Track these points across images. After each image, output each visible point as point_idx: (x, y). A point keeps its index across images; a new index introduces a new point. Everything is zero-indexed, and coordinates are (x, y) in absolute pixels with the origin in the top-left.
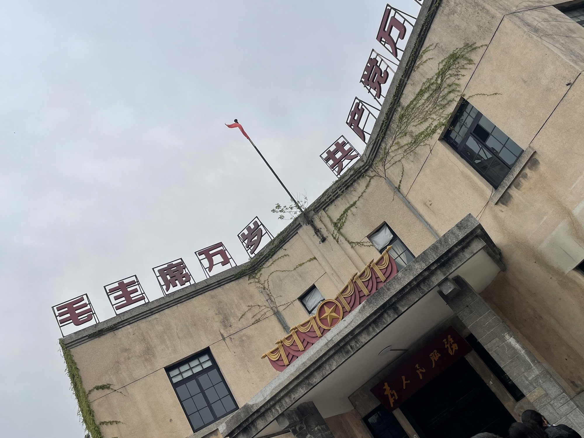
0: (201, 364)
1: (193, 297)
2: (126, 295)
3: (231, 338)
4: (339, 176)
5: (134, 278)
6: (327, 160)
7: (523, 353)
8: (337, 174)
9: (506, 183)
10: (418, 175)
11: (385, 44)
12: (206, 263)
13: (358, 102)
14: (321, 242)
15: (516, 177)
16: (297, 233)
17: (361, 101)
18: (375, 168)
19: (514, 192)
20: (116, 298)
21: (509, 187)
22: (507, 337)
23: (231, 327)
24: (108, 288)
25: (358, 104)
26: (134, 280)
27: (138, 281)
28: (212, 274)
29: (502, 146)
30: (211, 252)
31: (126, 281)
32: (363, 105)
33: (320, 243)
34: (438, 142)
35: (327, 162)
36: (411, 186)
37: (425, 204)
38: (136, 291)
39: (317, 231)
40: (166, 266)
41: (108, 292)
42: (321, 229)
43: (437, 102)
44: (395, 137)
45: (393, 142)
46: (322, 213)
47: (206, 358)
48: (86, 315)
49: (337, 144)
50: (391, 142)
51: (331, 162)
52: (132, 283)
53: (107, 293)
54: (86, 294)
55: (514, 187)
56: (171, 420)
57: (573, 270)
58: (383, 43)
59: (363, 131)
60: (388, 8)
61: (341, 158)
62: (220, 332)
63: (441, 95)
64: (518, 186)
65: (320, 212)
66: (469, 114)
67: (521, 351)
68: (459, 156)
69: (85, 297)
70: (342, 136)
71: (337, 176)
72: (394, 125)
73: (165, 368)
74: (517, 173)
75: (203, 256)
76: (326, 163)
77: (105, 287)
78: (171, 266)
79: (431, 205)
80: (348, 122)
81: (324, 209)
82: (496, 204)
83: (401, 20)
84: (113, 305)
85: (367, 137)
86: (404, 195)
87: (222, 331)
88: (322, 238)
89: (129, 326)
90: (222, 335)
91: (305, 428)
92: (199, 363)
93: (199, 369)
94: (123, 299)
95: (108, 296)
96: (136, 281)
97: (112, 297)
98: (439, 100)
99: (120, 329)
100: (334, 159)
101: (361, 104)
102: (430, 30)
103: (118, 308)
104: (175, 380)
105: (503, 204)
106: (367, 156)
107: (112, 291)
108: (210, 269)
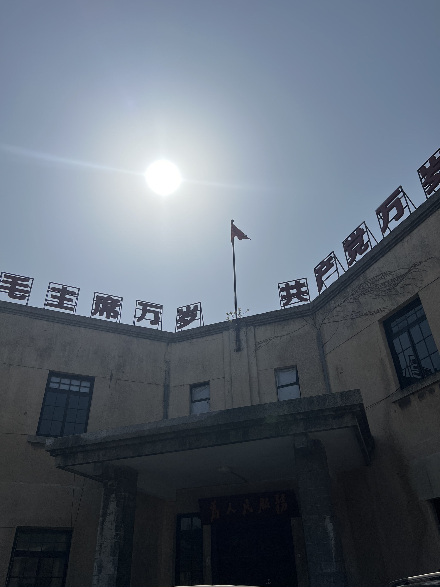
0: (80, 386)
1: (110, 332)
2: (62, 299)
3: (117, 382)
4: (283, 308)
5: (76, 291)
6: (282, 290)
7: (332, 543)
8: (282, 305)
9: (412, 389)
10: (345, 343)
11: (380, 218)
12: (139, 314)
13: (333, 256)
14: (236, 351)
15: (424, 388)
16: (223, 332)
17: (335, 257)
18: (315, 318)
19: (414, 400)
20: (53, 296)
21: (413, 394)
22: (328, 520)
23: (123, 373)
24: (52, 285)
25: (331, 258)
26: (76, 292)
27: (78, 294)
28: (137, 324)
29: (428, 355)
30: (148, 308)
31: (69, 289)
32: (335, 260)
33: (234, 351)
34: (377, 322)
35: (281, 292)
36: (335, 348)
37: (337, 370)
38: (71, 300)
39: (238, 340)
40: (106, 296)
41: (51, 288)
42: (242, 340)
43: (396, 287)
44: (345, 300)
45: (342, 303)
46: (251, 329)
47: (88, 384)
48: (22, 294)
49: (298, 282)
50: (340, 303)
51: (284, 293)
52: (73, 294)
53: (49, 289)
54: (33, 279)
55: (417, 396)
56: (25, 413)
57: (427, 500)
58: (379, 217)
59: (323, 282)
60: (400, 189)
61: (294, 295)
62: (112, 372)
63: (402, 283)
64: (421, 397)
65: (250, 327)
66: (416, 313)
67: (331, 541)
68: (387, 344)
69: (31, 280)
70: (306, 278)
71: (281, 307)
72: (350, 289)
73: (50, 371)
74: (427, 385)
75: (141, 307)
76: (279, 292)
77: (50, 283)
78: (109, 298)
79: (341, 373)
80: (316, 269)
81: (254, 326)
82: (394, 402)
83: (404, 204)
84: (46, 300)
85: (324, 289)
86: (325, 353)
87: (114, 372)
88: (238, 348)
89: (46, 322)
90: (112, 375)
91: (115, 487)
92: (79, 385)
93: (76, 389)
94: (58, 301)
95: (48, 291)
96: (77, 293)
97: (51, 293)
98: (398, 287)
99: (38, 320)
100: (288, 293)
101: (334, 259)
102: (424, 223)
103: (49, 305)
104: (52, 385)
105: (400, 406)
106: (315, 304)
107: (54, 289)
108: (139, 319)
